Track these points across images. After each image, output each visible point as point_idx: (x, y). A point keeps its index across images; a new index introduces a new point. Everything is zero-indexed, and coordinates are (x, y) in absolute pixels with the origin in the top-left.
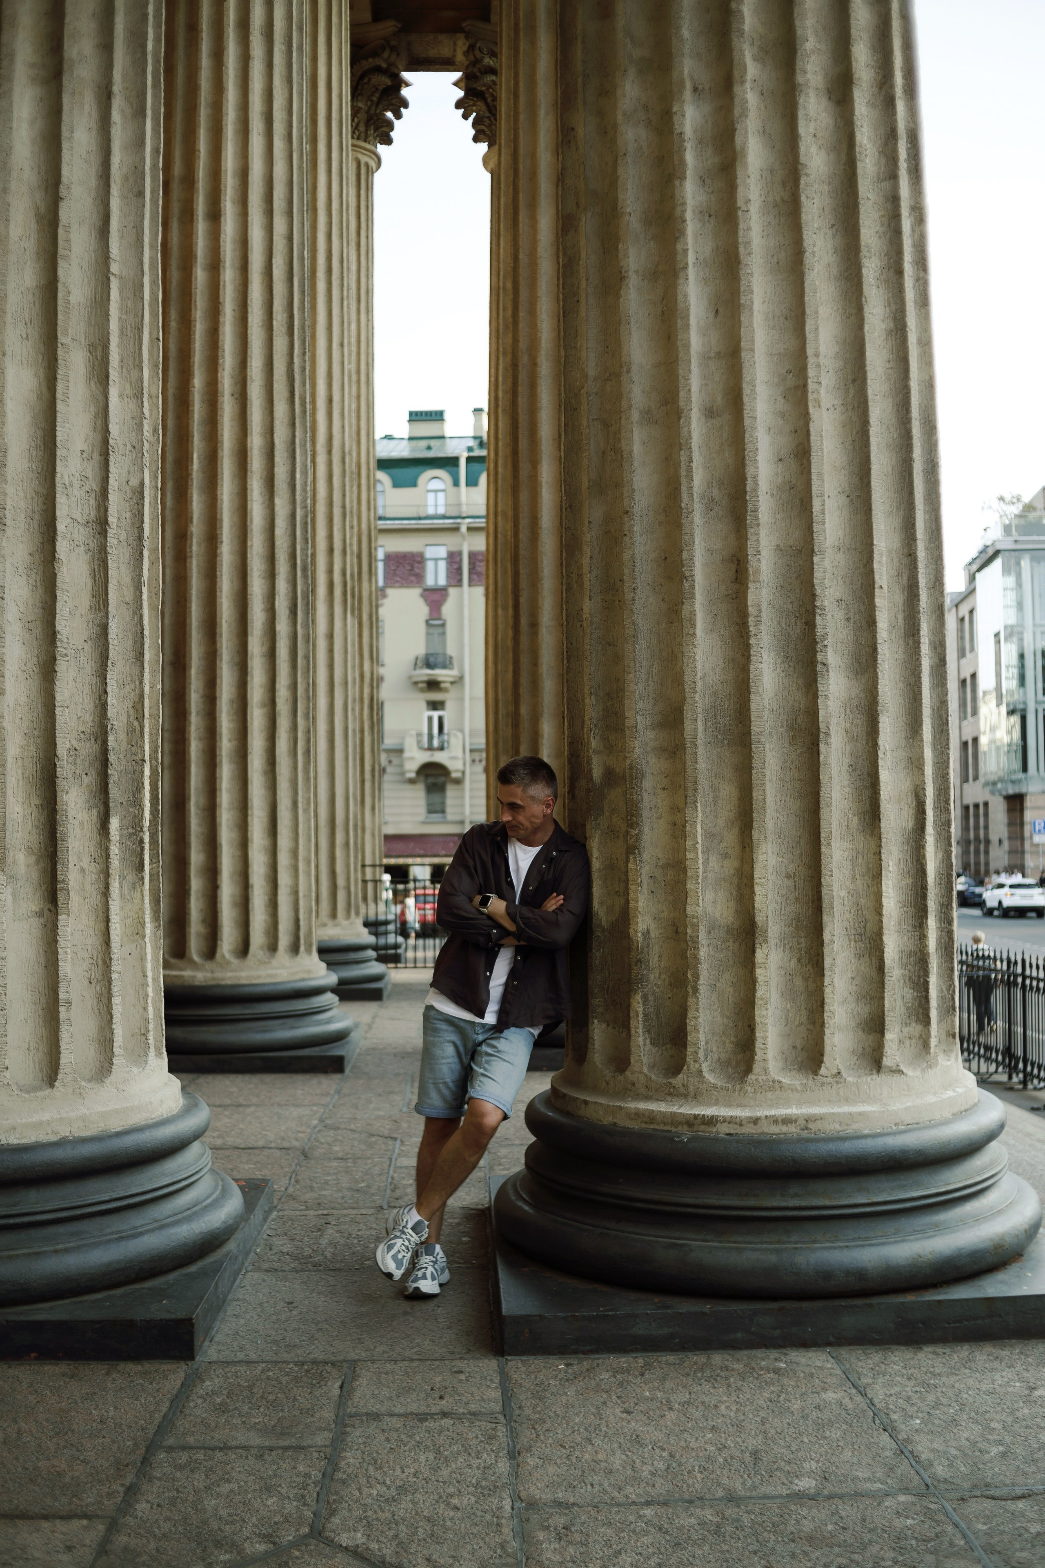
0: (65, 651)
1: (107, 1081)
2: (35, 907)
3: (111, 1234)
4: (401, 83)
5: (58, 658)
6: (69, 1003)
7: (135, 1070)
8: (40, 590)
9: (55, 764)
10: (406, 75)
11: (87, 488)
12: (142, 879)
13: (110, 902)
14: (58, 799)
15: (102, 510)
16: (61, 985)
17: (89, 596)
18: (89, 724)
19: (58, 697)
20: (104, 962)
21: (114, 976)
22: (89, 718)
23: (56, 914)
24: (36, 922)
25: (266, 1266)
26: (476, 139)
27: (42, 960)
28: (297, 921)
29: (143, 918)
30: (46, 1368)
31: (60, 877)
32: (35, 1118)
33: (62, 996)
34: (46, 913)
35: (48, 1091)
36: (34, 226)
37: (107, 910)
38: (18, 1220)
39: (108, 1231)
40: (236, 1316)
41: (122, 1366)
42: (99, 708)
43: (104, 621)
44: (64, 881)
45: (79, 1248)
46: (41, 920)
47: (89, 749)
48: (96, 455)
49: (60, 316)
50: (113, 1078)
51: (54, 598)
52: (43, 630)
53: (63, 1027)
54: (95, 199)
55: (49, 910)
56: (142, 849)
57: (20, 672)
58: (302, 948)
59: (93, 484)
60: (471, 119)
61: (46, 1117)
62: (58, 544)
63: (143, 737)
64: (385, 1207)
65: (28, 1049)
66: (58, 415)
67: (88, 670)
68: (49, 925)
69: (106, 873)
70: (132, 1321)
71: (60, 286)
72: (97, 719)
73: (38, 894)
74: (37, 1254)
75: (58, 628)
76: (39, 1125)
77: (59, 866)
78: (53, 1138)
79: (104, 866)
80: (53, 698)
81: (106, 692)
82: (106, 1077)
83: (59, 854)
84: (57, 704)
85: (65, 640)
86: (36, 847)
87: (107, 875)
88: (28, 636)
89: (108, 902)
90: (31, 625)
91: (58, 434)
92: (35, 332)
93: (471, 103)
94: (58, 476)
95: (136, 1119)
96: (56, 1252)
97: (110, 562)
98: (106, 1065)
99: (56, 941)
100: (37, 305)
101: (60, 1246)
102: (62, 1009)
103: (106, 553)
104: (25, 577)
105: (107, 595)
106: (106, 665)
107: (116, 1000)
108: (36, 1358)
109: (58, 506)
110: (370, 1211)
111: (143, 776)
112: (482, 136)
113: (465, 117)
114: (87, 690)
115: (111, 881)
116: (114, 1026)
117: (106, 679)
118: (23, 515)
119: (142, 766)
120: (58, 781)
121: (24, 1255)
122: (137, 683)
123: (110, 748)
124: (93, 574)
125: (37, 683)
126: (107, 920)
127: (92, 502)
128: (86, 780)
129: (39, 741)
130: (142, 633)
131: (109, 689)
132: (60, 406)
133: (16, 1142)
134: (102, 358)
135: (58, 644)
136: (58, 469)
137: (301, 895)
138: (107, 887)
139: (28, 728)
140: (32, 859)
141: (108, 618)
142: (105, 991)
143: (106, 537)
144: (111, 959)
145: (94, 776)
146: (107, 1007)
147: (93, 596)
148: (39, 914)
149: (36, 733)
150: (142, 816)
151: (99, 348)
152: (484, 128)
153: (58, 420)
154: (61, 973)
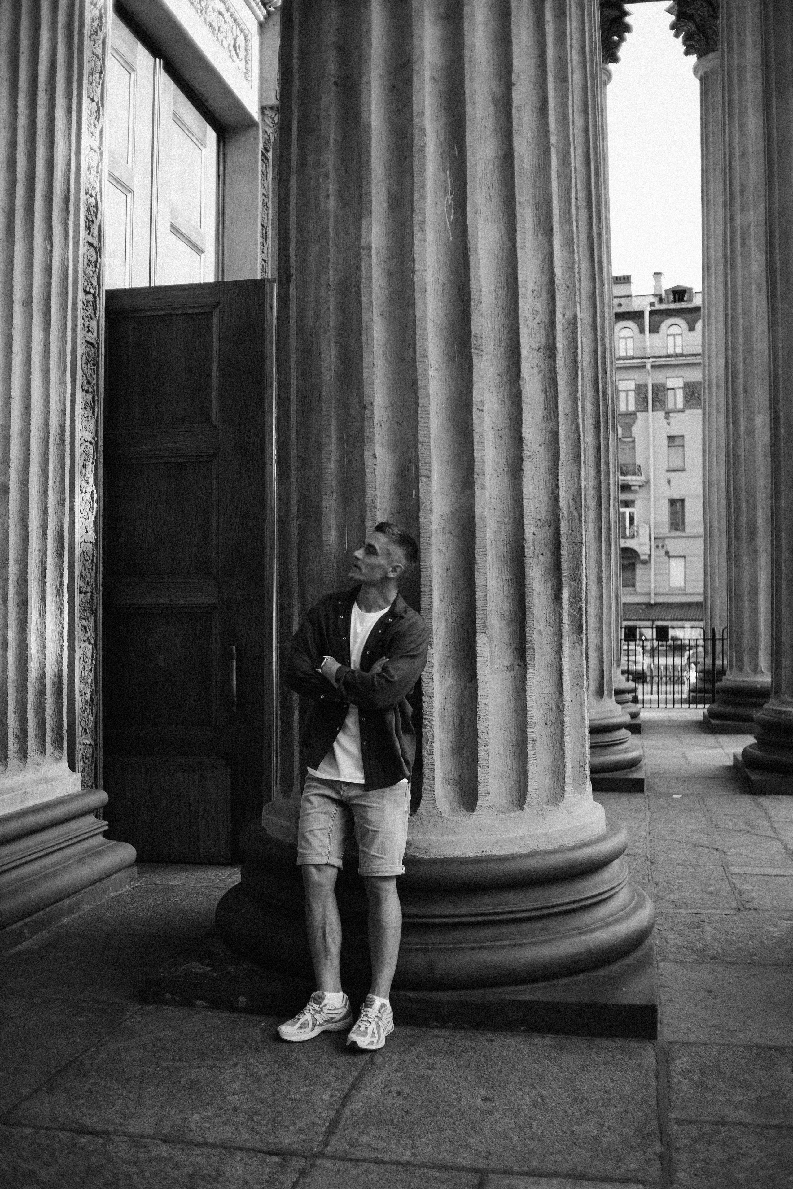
0: (530, 454)
1: (561, 804)
2: (507, 663)
3: (571, 930)
4: (626, 14)
5: (525, 459)
6: (534, 740)
7: (579, 796)
8: (507, 404)
9: (524, 546)
10: (628, 7)
11: (538, 320)
12: (581, 640)
13: (563, 659)
14: (526, 574)
15: (551, 337)
16: (529, 726)
17: (542, 408)
18: (544, 513)
19: (525, 491)
20: (558, 708)
21: (566, 719)
22: (544, 508)
23: (525, 668)
24: (508, 675)
25: (671, 957)
26: (687, 53)
27: (512, 705)
28: (602, 671)
29: (582, 671)
30: (536, 1040)
31: (528, 639)
32: (511, 835)
33: (530, 735)
34: (516, 668)
35: (519, 812)
36: (491, 108)
37: (561, 665)
38: (502, 917)
39: (568, 927)
40: (671, 1001)
41: (597, 1041)
42: (552, 500)
43: (555, 428)
44: (531, 641)
45: (550, 941)
46: (512, 673)
47: (546, 533)
48: (544, 294)
49: (517, 181)
50: (565, 801)
51: (520, 410)
52: (511, 437)
53: (530, 761)
54: (535, 84)
55: (518, 665)
56: (581, 615)
57: (493, 471)
58: (605, 693)
59: (543, 317)
60: (681, 37)
61: (519, 833)
62: (522, 366)
63: (581, 523)
64: (742, 908)
65: (501, 777)
66: (519, 260)
67: (543, 469)
68: (518, 677)
69: (559, 635)
70: (606, 1005)
71: (515, 155)
72: (551, 509)
73: (509, 652)
74: (520, 945)
75: (524, 434)
76: (512, 841)
77: (527, 629)
78: (526, 851)
79: (557, 629)
80: (521, 492)
81: (558, 487)
82: (560, 802)
83: (527, 619)
84: (524, 497)
85: (529, 444)
86: (507, 613)
87: (561, 637)
88: (498, 441)
89: (561, 658)
90: (501, 433)
91: (519, 276)
92: (496, 194)
93: (682, 24)
94: (520, 310)
95: (583, 836)
96: (533, 943)
97: (559, 380)
98: (559, 791)
99: (525, 691)
100: (497, 172)
101: (535, 939)
102: (529, 746)
103: (555, 373)
104: (495, 394)
105: (557, 407)
106: (558, 465)
107: (567, 739)
108: (525, 1031)
109: (521, 335)
110: (732, 912)
111: (581, 555)
112: (691, 50)
113: (677, 36)
114: (542, 486)
115: (563, 641)
116: (566, 760)
117: (557, 476)
118: (492, 343)
119: (581, 547)
120: (526, 560)
121: (509, 945)
122: (576, 480)
123: (562, 533)
124: (545, 391)
125: (506, 479)
126: (561, 674)
127: (542, 331)
128: (542, 559)
129: (509, 527)
130: (579, 438)
131: (560, 485)
132: (519, 253)
133: (497, 853)
134: (547, 213)
135: (525, 448)
136: (520, 305)
137: (605, 651)
138: (560, 646)
139: (499, 516)
140: (505, 623)
141: (558, 427)
142: (558, 731)
143: (555, 360)
144: (563, 705)
145: (549, 556)
146: (560, 744)
147: (545, 409)
148: (510, 669)
149: (506, 520)
150: (581, 589)
151: (544, 206)
152: (693, 43)
153: (519, 264)
154: (529, 716)
